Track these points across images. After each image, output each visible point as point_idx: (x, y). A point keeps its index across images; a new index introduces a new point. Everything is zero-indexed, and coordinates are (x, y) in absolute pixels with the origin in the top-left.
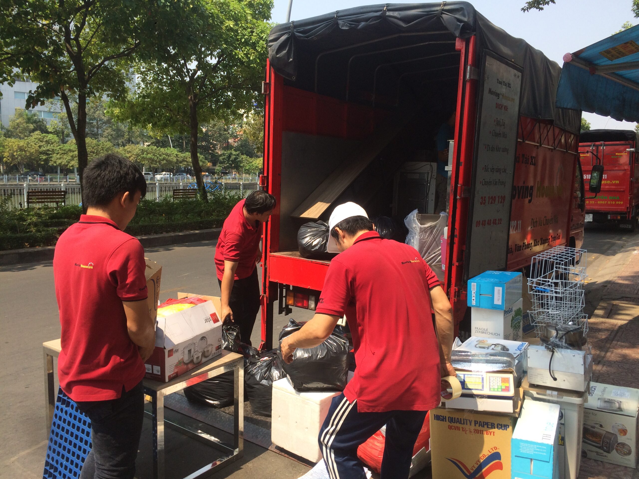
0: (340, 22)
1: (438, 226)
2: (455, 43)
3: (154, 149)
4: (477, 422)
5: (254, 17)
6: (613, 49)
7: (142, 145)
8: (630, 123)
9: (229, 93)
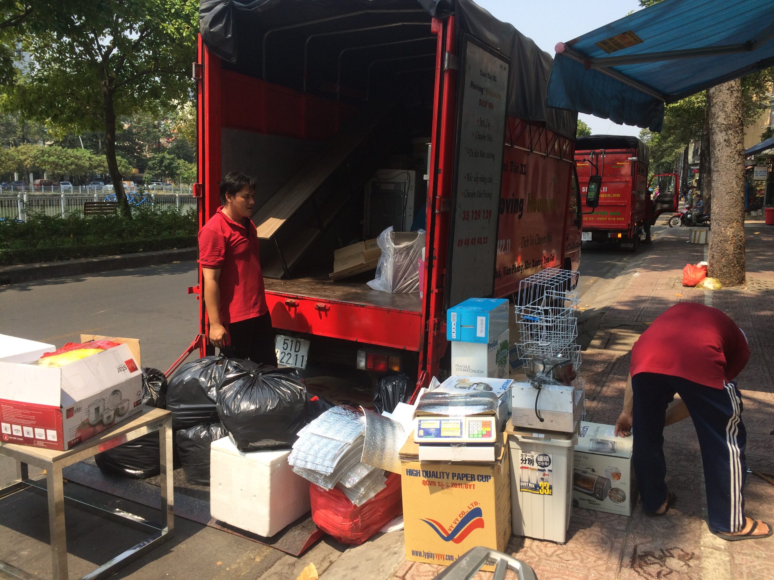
1: (415, 246)
2: (431, 25)
3: (58, 150)
4: (455, 474)
6: (611, 39)
7: (42, 145)
8: (631, 126)
9: (157, 79)
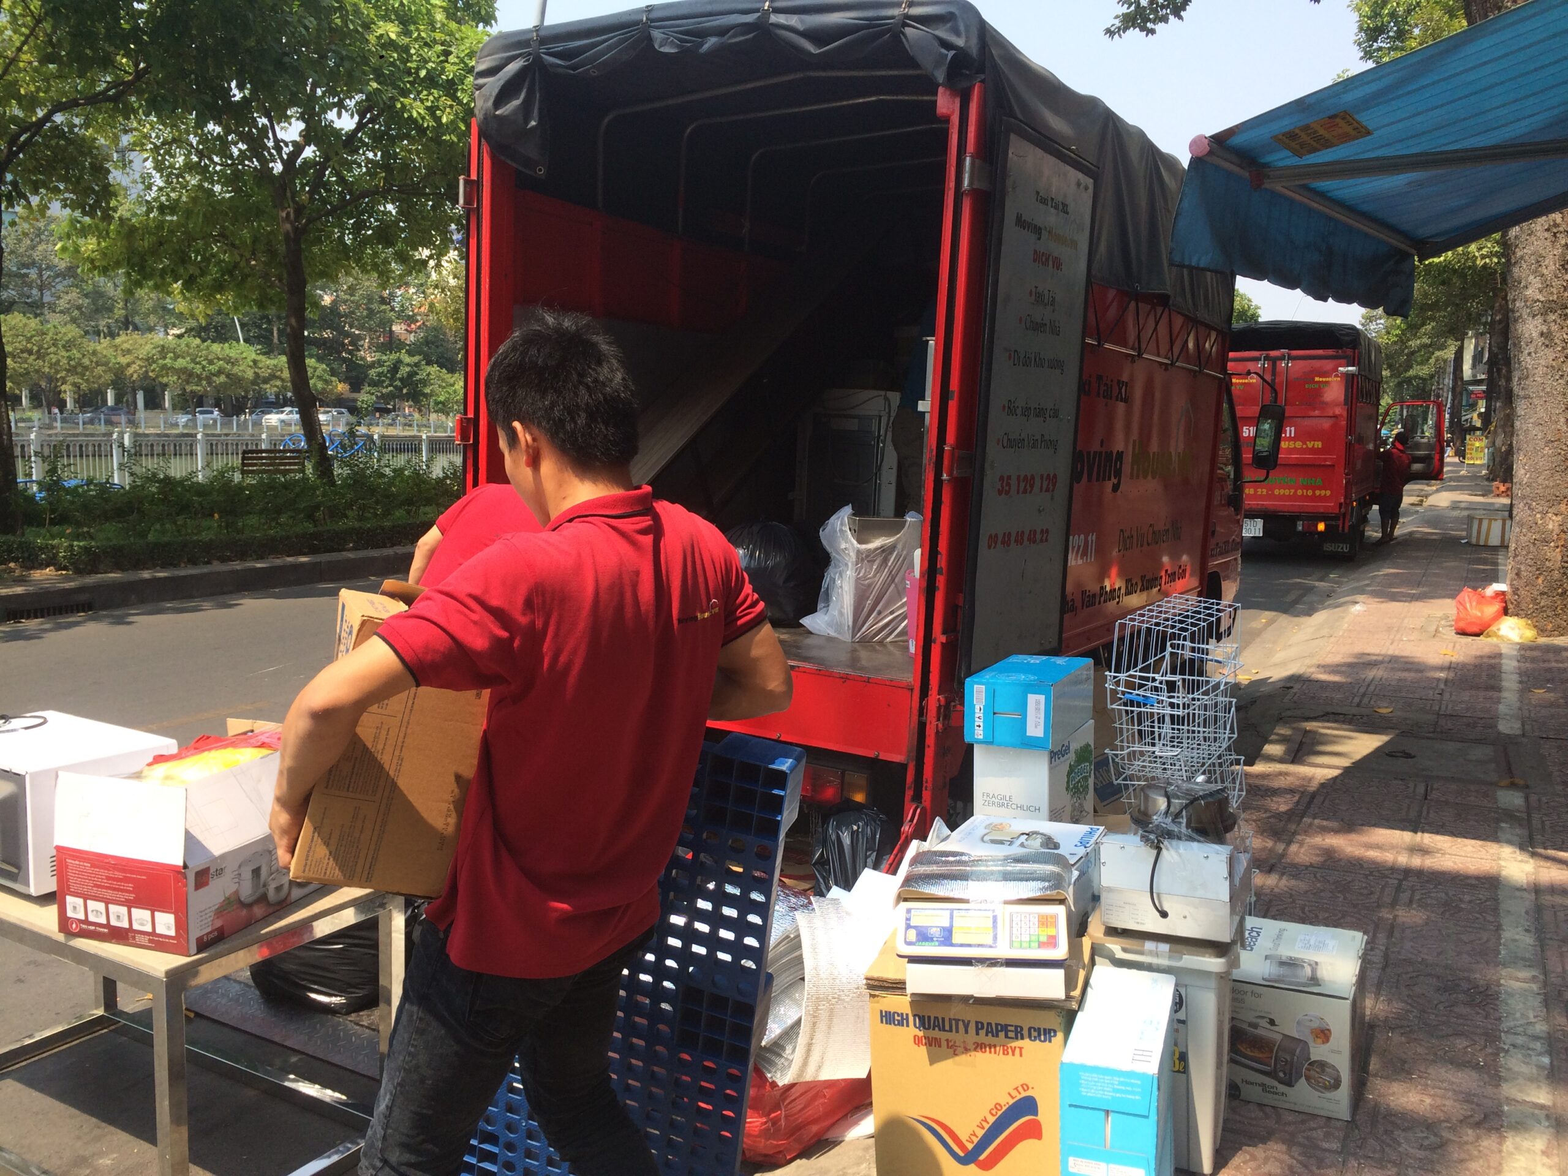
0: (657, 34)
1: (900, 546)
2: (936, 102)
3: (194, 346)
4: (982, 1024)
5: (451, 15)
6: (1306, 128)
7: (161, 335)
8: (1344, 305)
9: (390, 207)
